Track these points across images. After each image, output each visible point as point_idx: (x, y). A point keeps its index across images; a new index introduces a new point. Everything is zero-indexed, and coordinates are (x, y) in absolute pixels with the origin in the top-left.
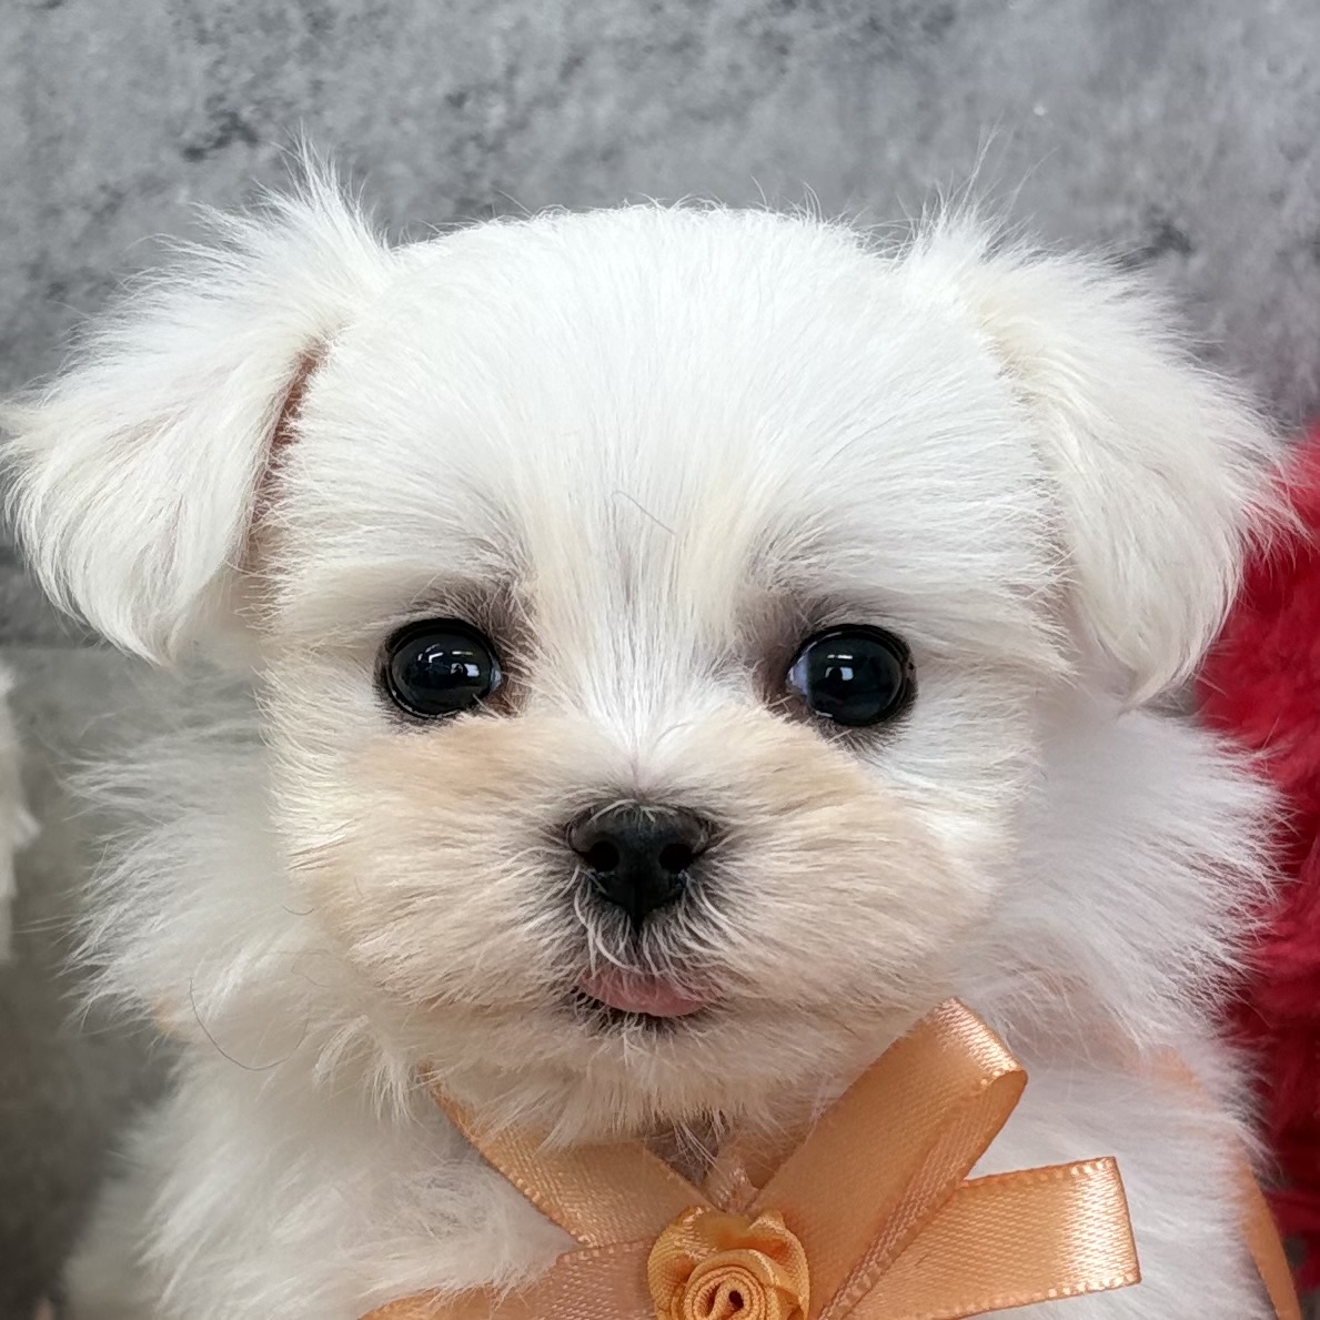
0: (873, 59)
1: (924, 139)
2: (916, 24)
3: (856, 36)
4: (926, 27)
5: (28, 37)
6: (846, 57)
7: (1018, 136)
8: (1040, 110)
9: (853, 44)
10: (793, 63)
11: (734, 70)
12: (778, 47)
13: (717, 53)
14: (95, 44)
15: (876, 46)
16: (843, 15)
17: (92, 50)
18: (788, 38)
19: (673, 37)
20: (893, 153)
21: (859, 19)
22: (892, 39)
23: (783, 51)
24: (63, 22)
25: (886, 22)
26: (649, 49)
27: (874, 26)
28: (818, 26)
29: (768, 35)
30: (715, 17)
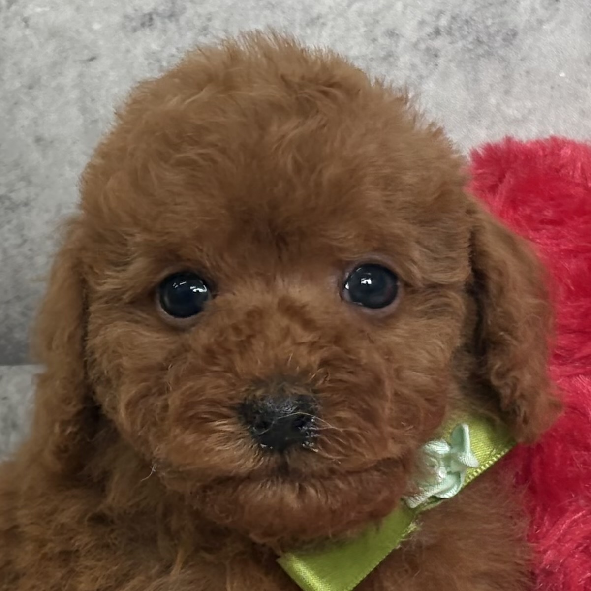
0: (479, 57)
1: (507, 92)
2: (498, 39)
3: (471, 47)
4: (504, 40)
5: (81, 75)
6: (467, 56)
7: (552, 88)
8: (562, 75)
9: (470, 50)
10: (441, 61)
11: (413, 67)
12: (433, 54)
13: (405, 59)
14: (113, 75)
15: (480, 51)
16: (463, 37)
17: (111, 78)
18: (438, 50)
19: (382, 54)
20: (493, 101)
21: (471, 39)
22: (488, 46)
23: (436, 56)
24: (97, 67)
25: (485, 39)
26: (372, 59)
27: (479, 42)
28: (452, 43)
29: (428, 49)
30: (402, 43)
